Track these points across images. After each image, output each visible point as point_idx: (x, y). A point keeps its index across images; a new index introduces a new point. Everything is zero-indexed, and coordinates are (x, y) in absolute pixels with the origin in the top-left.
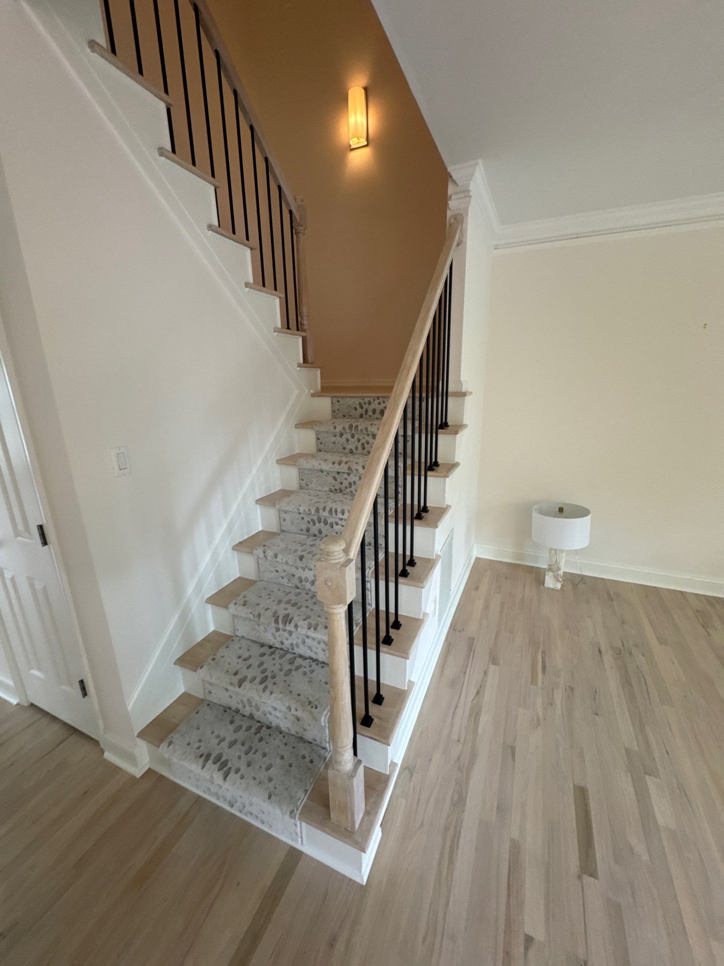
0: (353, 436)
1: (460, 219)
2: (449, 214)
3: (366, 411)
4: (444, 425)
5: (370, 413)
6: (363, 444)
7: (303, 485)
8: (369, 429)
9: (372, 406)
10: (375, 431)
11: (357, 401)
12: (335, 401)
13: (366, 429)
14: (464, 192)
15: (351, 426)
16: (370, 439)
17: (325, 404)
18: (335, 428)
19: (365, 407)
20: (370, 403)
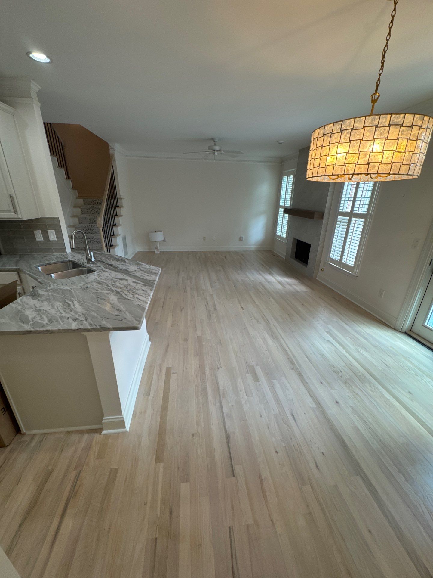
0: (93, 209)
1: (113, 155)
2: (110, 153)
3: (95, 203)
4: (118, 206)
5: (96, 203)
6: (96, 212)
7: (80, 222)
8: (98, 207)
9: (97, 201)
10: (100, 208)
11: (92, 200)
12: (84, 200)
13: (97, 207)
14: (113, 149)
15: (92, 207)
16: (98, 210)
17: (81, 201)
18: (87, 207)
19: (94, 202)
20: (96, 201)
